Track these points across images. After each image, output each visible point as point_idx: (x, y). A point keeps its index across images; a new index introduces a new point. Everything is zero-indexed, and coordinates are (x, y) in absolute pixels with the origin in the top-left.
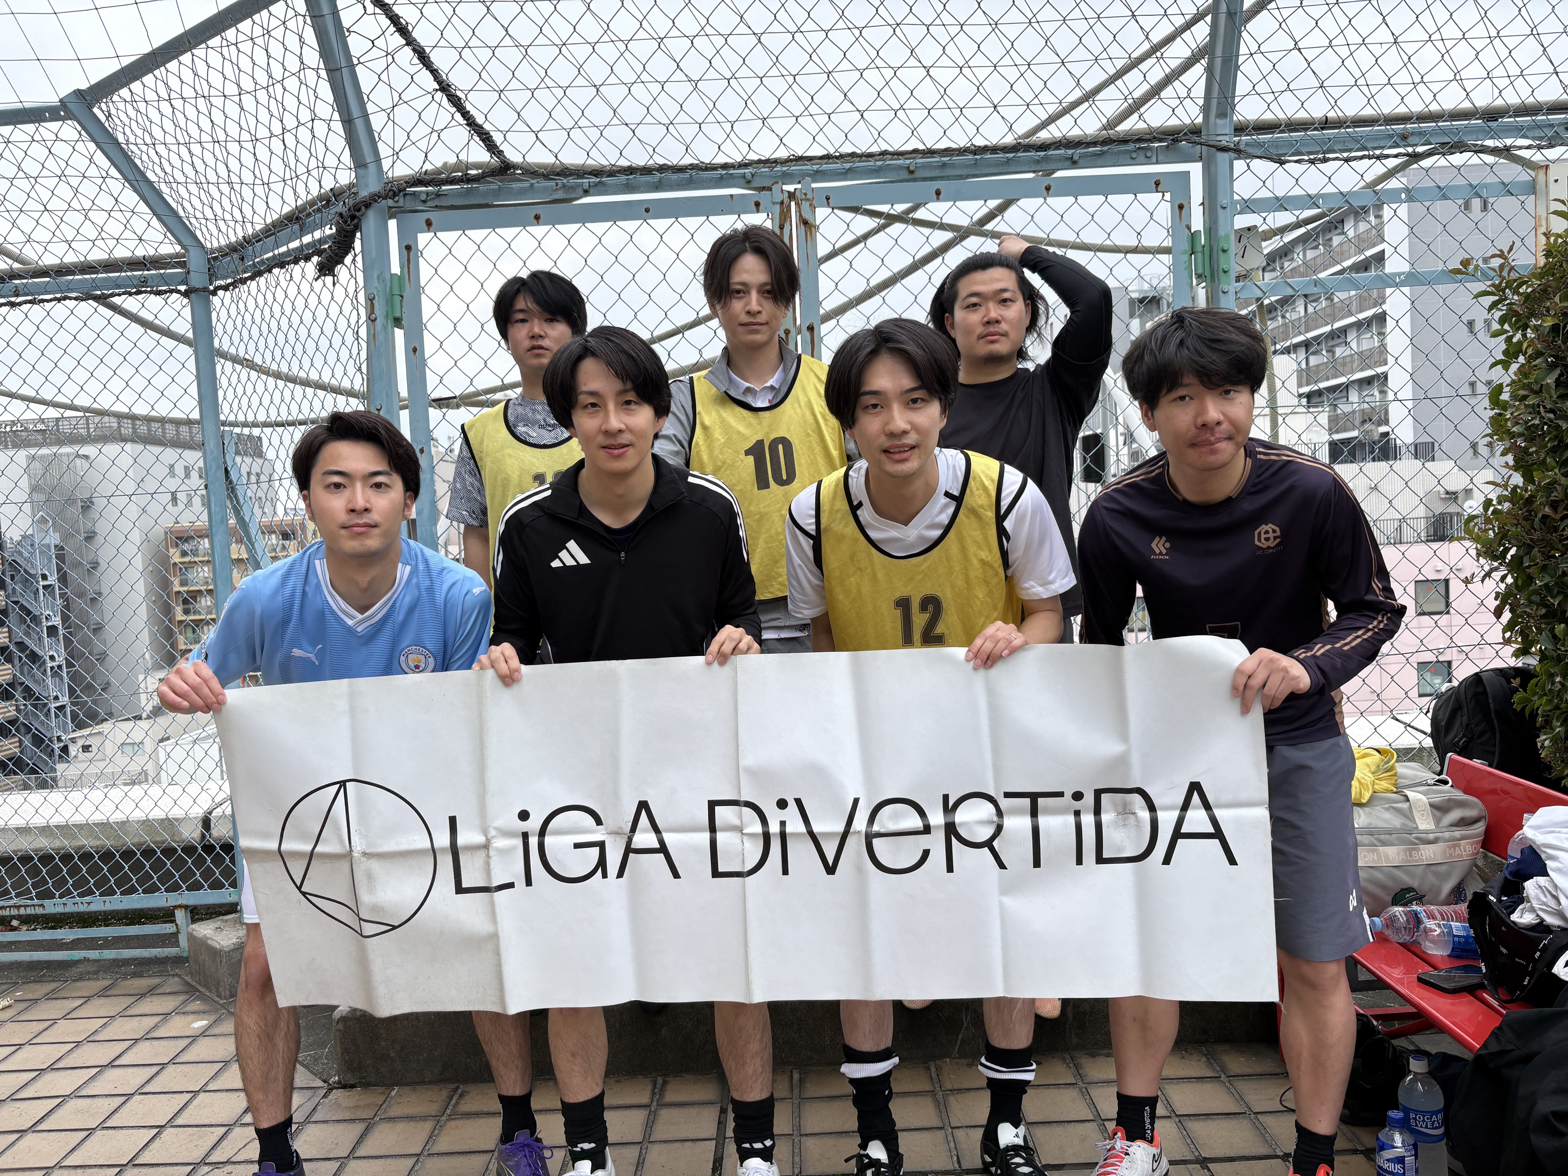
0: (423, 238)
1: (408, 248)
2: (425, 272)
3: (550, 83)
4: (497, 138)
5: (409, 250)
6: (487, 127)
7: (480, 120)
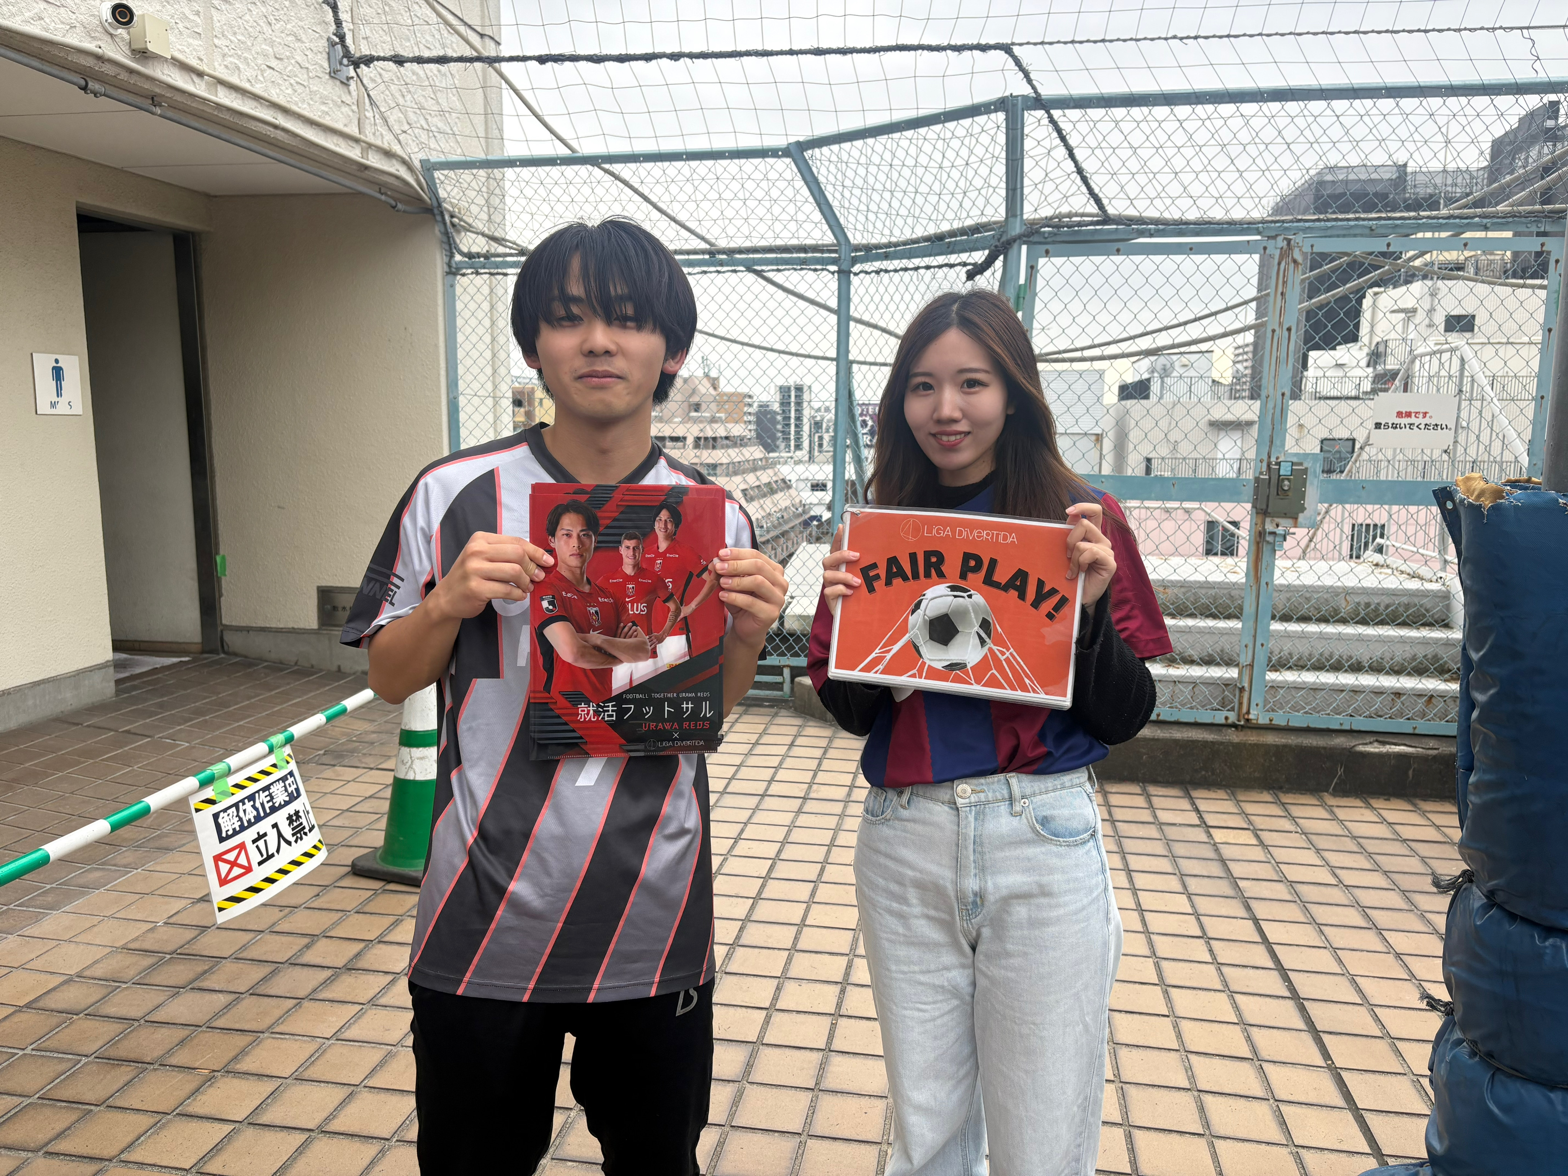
0: (1042, 261)
1: (1032, 267)
2: (1040, 283)
3: (1147, 170)
4: (1105, 202)
5: (1032, 269)
6: (1101, 195)
7: (1097, 190)
